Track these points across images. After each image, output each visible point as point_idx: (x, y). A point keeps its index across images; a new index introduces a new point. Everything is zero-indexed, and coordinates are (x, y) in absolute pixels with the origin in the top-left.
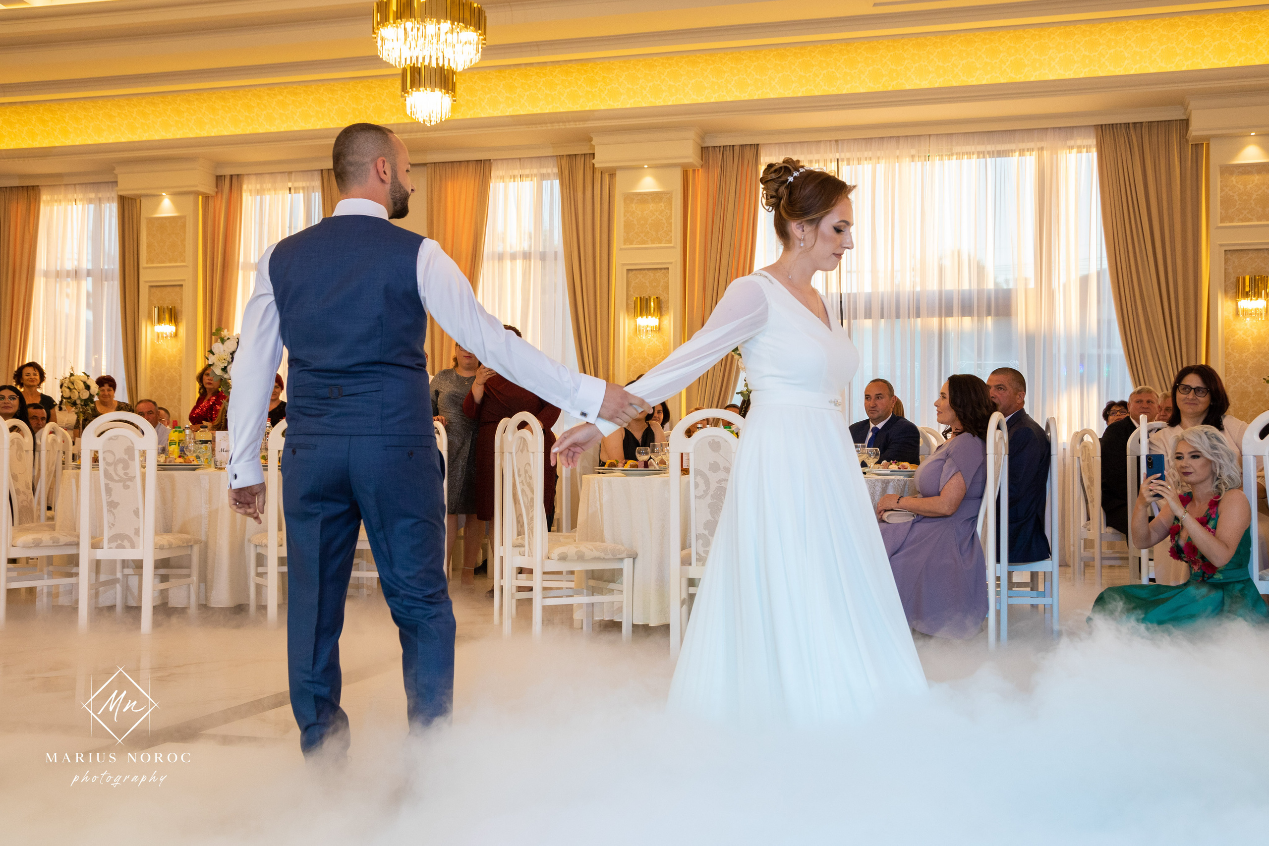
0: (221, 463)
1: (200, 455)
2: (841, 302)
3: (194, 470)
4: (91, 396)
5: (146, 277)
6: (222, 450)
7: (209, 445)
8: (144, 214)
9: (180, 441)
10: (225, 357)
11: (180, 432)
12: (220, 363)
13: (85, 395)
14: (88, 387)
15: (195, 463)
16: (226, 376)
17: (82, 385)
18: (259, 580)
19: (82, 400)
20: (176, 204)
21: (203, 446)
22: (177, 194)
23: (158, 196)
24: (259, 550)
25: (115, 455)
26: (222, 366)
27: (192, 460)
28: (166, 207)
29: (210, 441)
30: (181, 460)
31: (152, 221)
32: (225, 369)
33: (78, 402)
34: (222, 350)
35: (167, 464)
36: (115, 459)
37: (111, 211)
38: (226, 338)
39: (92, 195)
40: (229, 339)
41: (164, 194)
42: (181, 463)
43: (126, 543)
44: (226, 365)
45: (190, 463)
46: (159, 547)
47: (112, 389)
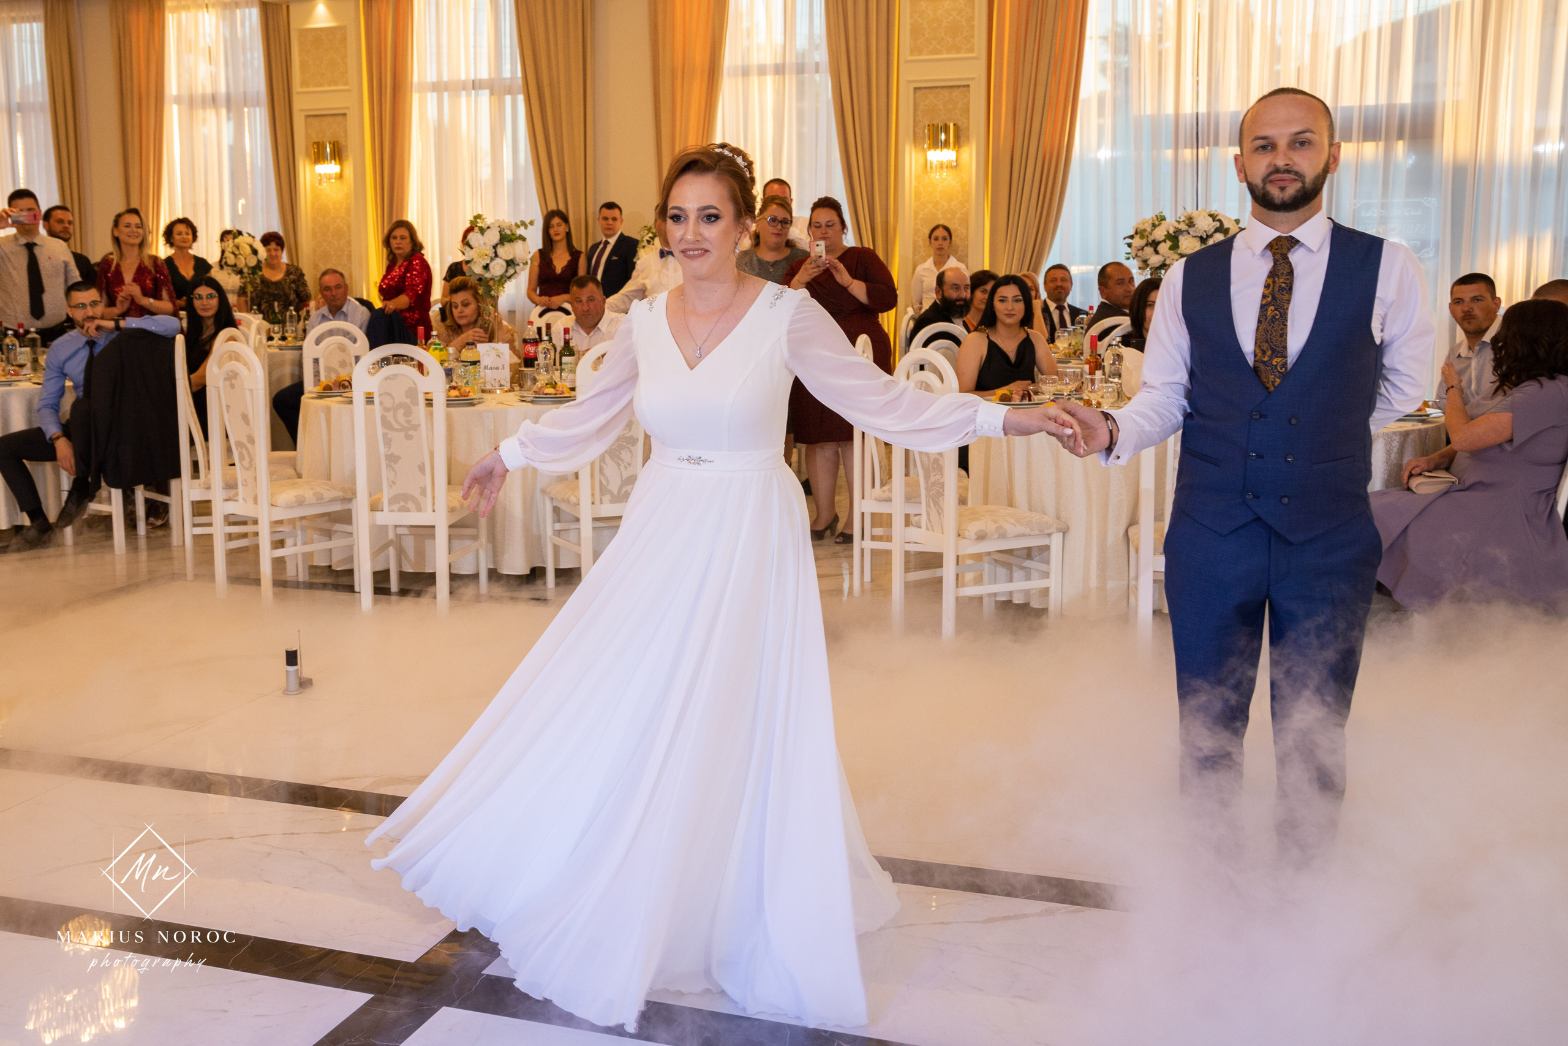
0: (485, 384)
2: (1197, 124)
3: (474, 404)
5: (302, 104)
6: (486, 368)
7: (474, 367)
10: (487, 253)
12: (481, 260)
14: (253, 251)
16: (488, 275)
25: (394, 399)
26: (484, 263)
27: (465, 392)
29: (476, 362)
31: (305, 33)
32: (486, 267)
34: (482, 243)
36: (394, 403)
40: (489, 229)
42: (456, 396)
43: (410, 505)
44: (488, 262)
45: (468, 396)
46: (452, 510)
47: (279, 248)
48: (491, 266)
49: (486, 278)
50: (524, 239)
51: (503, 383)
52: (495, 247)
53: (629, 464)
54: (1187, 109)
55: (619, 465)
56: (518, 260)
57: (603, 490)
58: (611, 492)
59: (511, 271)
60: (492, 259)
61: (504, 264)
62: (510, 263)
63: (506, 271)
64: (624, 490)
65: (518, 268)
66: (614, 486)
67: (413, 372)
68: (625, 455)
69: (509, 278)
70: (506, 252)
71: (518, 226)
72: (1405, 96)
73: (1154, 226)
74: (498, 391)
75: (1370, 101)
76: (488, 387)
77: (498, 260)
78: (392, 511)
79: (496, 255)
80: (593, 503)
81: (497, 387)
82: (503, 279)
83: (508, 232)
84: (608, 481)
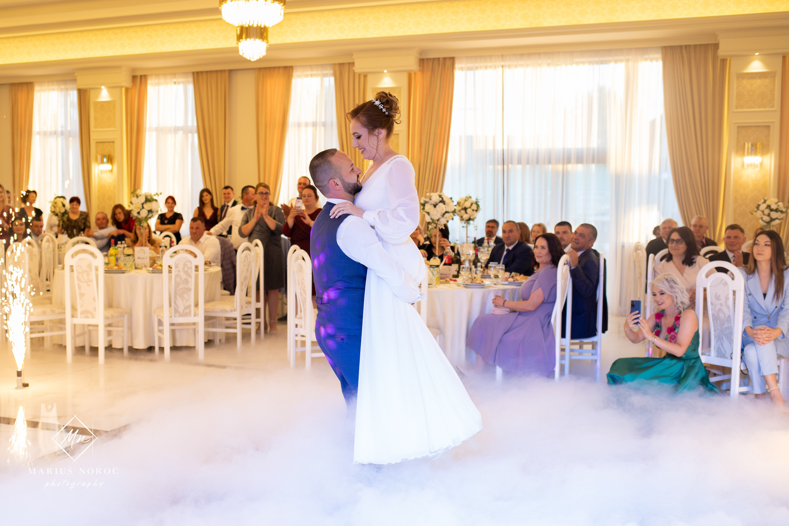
0: (138, 265)
1: (127, 263)
2: (503, 154)
3: (123, 273)
4: (66, 211)
5: (94, 137)
6: (139, 258)
7: (131, 257)
8: (92, 99)
9: (116, 255)
10: (139, 206)
11: (116, 249)
12: (136, 210)
13: (63, 210)
14: (64, 206)
15: (124, 269)
16: (139, 217)
17: (61, 205)
18: (160, 335)
19: (61, 213)
20: (111, 94)
21: (128, 257)
22: (111, 88)
23: (100, 89)
24: (159, 318)
25: (82, 269)
27: (122, 267)
28: (104, 95)
29: (132, 255)
30: (116, 268)
31: (97, 103)
32: (139, 213)
33: (59, 214)
34: (137, 202)
35: (109, 270)
37: (74, 95)
38: (139, 195)
39: (63, 87)
40: (140, 195)
41: (103, 87)
42: (116, 269)
43: (89, 315)
44: (139, 210)
45: (121, 269)
46: (106, 318)
47: (78, 204)
48: (141, 213)
49: (139, 219)
50: (156, 201)
51: (146, 265)
52: (143, 204)
53: (188, 300)
54: (499, 147)
55: (183, 300)
56: (153, 210)
57: (176, 311)
58: (179, 312)
59: (150, 215)
60: (141, 210)
61: (147, 212)
62: (150, 211)
63: (148, 215)
64: (185, 311)
65: (153, 214)
66: (181, 309)
67: (89, 257)
68: (186, 296)
69: (150, 218)
70: (147, 206)
71: (155, 195)
72: (594, 144)
73: (466, 201)
74: (144, 269)
75: (579, 146)
76: (140, 267)
77: (144, 210)
78: (81, 318)
79: (143, 208)
80: (171, 317)
81: (143, 266)
82: (147, 218)
83: (149, 198)
84: (178, 307)
